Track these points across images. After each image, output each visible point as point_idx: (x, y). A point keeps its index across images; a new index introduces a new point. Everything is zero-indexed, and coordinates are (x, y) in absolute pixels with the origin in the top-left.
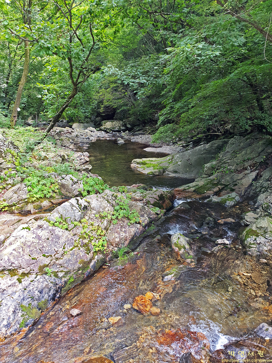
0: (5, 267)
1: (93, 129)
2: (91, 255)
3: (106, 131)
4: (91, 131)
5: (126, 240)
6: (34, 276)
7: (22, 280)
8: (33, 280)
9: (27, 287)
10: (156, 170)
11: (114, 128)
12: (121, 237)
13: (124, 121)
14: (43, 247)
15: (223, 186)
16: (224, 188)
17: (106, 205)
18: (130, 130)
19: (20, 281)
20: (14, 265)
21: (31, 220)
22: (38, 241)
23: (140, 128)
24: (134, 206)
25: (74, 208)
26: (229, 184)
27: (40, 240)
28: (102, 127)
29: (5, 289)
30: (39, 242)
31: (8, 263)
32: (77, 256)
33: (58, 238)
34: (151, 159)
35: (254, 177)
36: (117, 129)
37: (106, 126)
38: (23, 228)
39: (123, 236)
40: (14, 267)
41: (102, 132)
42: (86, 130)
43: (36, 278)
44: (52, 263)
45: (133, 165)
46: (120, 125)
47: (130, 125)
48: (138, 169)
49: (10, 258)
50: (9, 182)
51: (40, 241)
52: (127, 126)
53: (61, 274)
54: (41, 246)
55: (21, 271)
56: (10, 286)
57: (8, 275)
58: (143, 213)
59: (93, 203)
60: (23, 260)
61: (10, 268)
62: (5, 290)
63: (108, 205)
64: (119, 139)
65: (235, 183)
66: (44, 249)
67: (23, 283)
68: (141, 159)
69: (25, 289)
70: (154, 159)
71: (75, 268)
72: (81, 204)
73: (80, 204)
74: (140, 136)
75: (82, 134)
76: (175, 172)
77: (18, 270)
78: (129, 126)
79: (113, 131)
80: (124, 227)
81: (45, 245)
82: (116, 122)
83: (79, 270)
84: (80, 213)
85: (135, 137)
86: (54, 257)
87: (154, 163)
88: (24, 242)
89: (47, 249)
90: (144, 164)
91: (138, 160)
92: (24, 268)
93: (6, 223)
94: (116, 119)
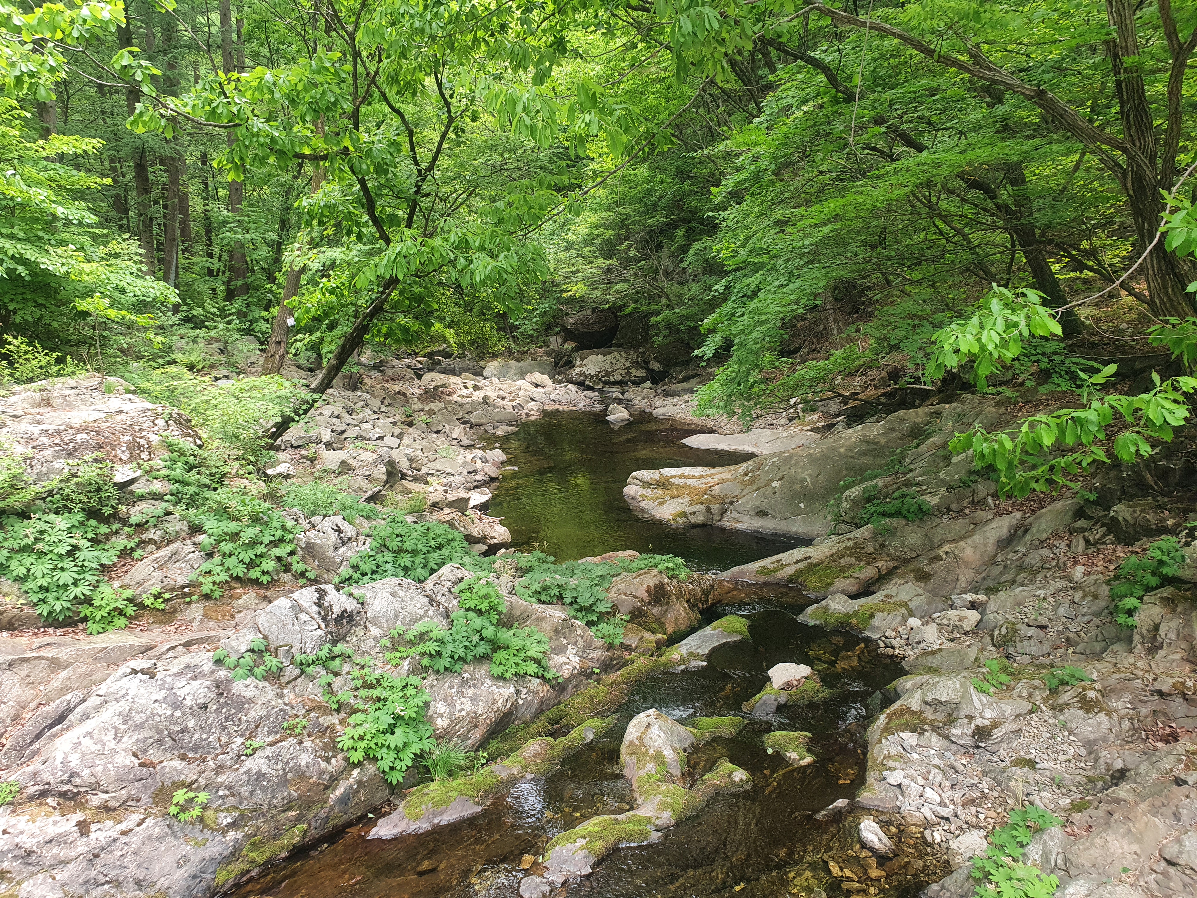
0: (49, 784)
1: (545, 379)
2: (337, 762)
3: (581, 385)
4: (536, 386)
5: (476, 726)
6: (135, 818)
7: (93, 827)
8: (131, 830)
9: (103, 849)
10: (698, 506)
11: (608, 374)
12: (458, 714)
13: (641, 350)
14: (182, 731)
15: (891, 564)
16: (895, 568)
17: (421, 612)
18: (656, 378)
19: (83, 828)
20: (78, 781)
21: (173, 648)
22: (169, 713)
23: (690, 373)
24: (534, 616)
25: (306, 618)
26: (914, 555)
27: (176, 708)
28: (574, 373)
29: (35, 848)
30: (173, 715)
31: (60, 773)
32: (288, 763)
33: (242, 704)
34: (687, 470)
35: (1004, 532)
36: (618, 377)
37: (583, 369)
38: (134, 672)
39: (464, 713)
40: (76, 786)
41: (570, 386)
42: (520, 383)
43: (139, 825)
44: (202, 781)
45: (631, 490)
46: (628, 364)
47: (659, 362)
48: (643, 504)
49: (69, 759)
50: (151, 536)
51: (178, 713)
52: (651, 366)
53: (226, 817)
54: (177, 728)
55: (95, 800)
56: (50, 841)
57: (55, 808)
58: (565, 642)
59: (376, 602)
60: (109, 766)
61: (65, 788)
62: (34, 852)
63: (431, 613)
64: (613, 409)
65: (933, 554)
66: (187, 736)
67: (93, 836)
68: (657, 472)
69: (96, 856)
70: (697, 471)
71: (275, 801)
72: (331, 606)
73: (326, 604)
74: (686, 397)
75: (503, 394)
76: (761, 513)
77: (88, 797)
78: (656, 366)
79: (606, 383)
80: (475, 686)
81: (191, 723)
82: (616, 354)
83: (289, 809)
84: (320, 632)
85: (670, 400)
86: (211, 763)
87: (697, 483)
88: (125, 713)
89: (196, 736)
90: (664, 484)
91: (646, 474)
92: (107, 792)
93: (102, 655)
94: (620, 346)
